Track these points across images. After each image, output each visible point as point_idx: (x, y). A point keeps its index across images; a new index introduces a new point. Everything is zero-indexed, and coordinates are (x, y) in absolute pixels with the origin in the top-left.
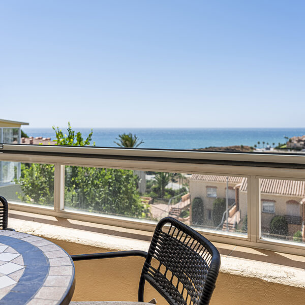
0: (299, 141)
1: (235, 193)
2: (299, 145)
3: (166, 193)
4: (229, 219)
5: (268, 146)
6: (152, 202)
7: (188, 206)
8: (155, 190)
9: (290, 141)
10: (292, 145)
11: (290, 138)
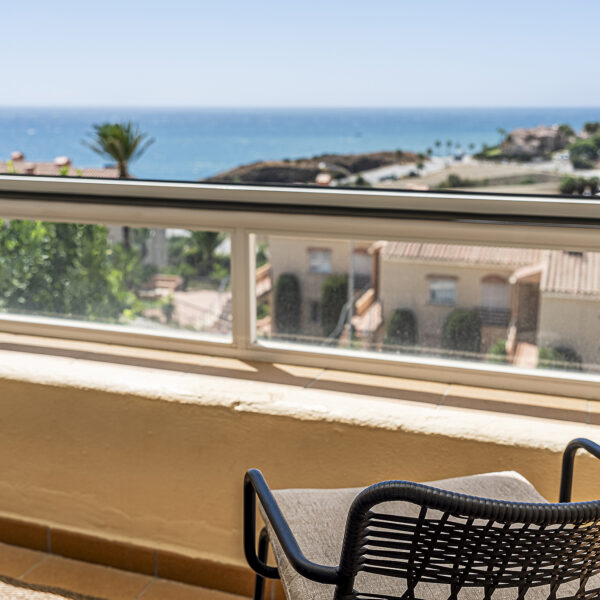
0: (529, 138)
1: (372, 261)
2: (528, 148)
3: (217, 266)
4: (355, 321)
5: (459, 152)
6: (182, 288)
7: (266, 293)
8: (192, 260)
9: (510, 139)
10: (512, 148)
11: (510, 131)
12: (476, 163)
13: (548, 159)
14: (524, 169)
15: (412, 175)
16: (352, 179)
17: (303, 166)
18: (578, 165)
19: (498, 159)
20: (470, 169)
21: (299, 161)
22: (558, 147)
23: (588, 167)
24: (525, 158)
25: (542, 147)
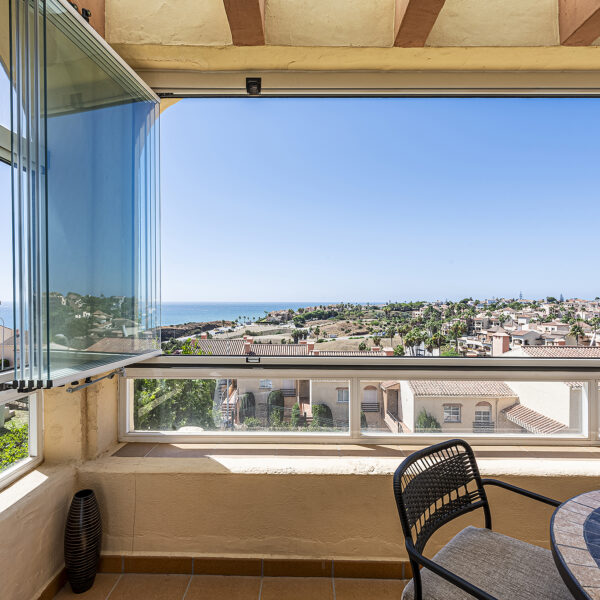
0: (277, 315)
2: (278, 319)
9: (270, 315)
10: (272, 319)
11: (270, 312)
12: (256, 325)
13: (285, 323)
14: (276, 327)
15: (230, 331)
16: (204, 334)
17: (180, 328)
18: (297, 326)
19: (265, 323)
20: (254, 328)
21: (178, 326)
22: (289, 319)
23: (302, 326)
24: (277, 323)
25: (283, 318)
